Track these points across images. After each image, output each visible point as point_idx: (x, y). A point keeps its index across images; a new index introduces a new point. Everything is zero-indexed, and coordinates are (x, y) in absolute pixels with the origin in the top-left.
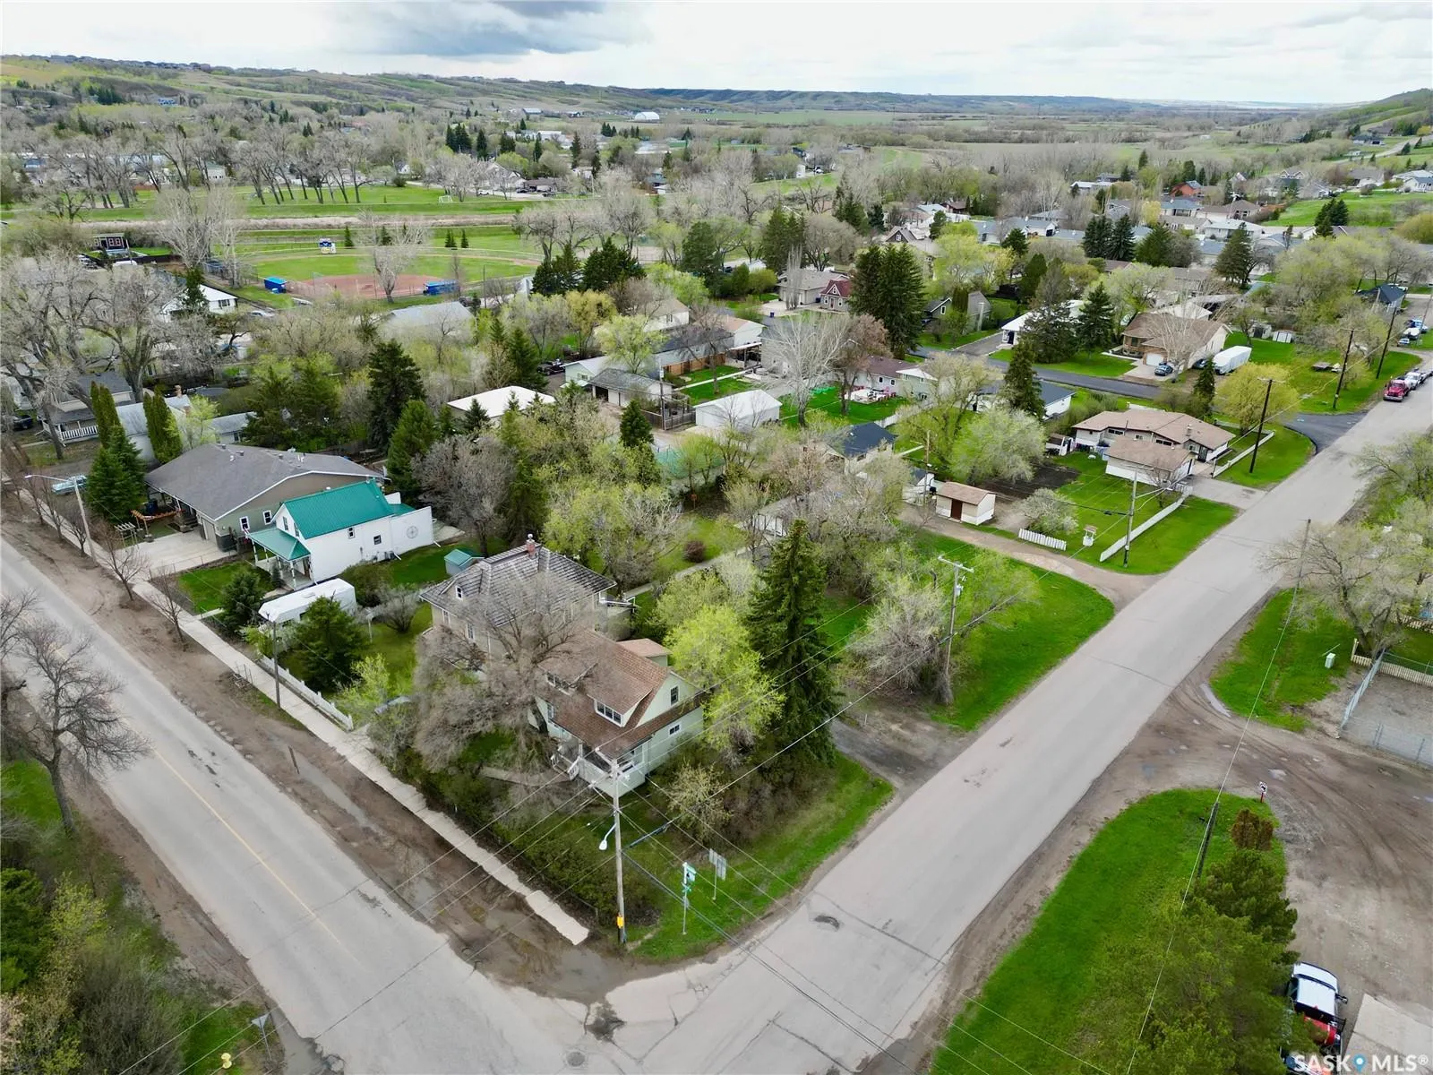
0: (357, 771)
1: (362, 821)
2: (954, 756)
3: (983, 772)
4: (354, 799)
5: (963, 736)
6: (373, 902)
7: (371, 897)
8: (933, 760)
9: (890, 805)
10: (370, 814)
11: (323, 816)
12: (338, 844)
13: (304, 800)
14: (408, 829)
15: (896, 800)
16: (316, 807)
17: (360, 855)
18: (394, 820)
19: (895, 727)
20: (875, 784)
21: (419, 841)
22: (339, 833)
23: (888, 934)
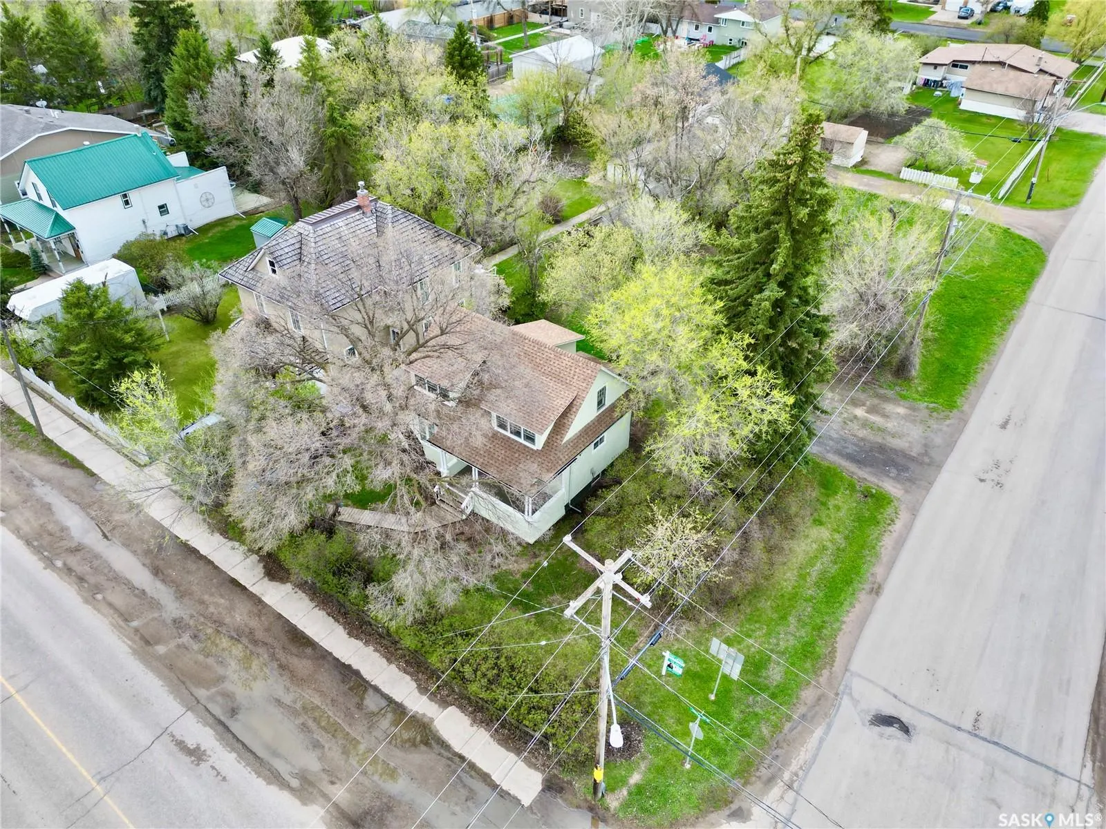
0: (158, 525)
1: (172, 608)
2: (950, 445)
3: (997, 466)
4: (156, 572)
5: (947, 417)
6: (197, 754)
7: (191, 744)
8: (926, 454)
9: (898, 525)
10: (182, 594)
11: (110, 605)
12: (135, 652)
13: (81, 579)
14: (240, 615)
15: (904, 516)
16: (97, 589)
17: (171, 667)
18: (218, 603)
19: (860, 412)
20: (867, 495)
21: (260, 635)
22: (136, 630)
23: (985, 739)
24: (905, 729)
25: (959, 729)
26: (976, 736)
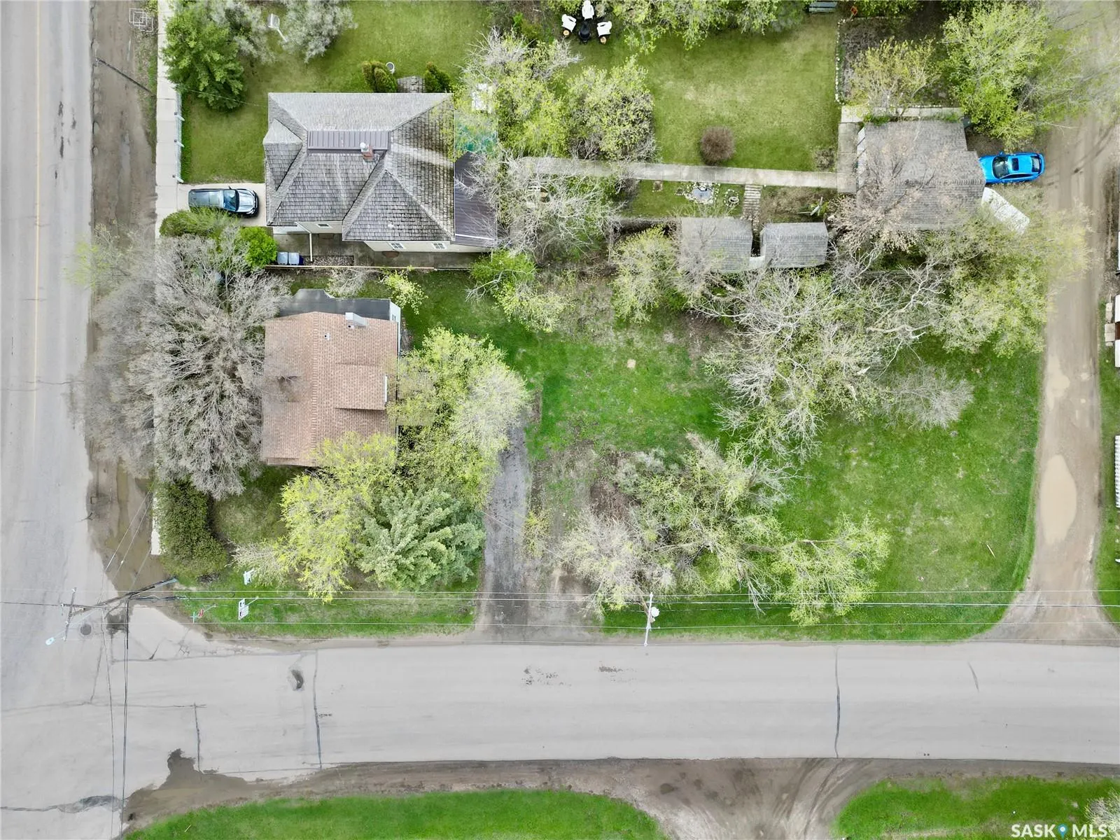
3: (550, 677)
5: (591, 631)
19: (557, 573)
20: (466, 610)
23: (317, 722)
24: (299, 687)
25: (315, 709)
26: (317, 717)
